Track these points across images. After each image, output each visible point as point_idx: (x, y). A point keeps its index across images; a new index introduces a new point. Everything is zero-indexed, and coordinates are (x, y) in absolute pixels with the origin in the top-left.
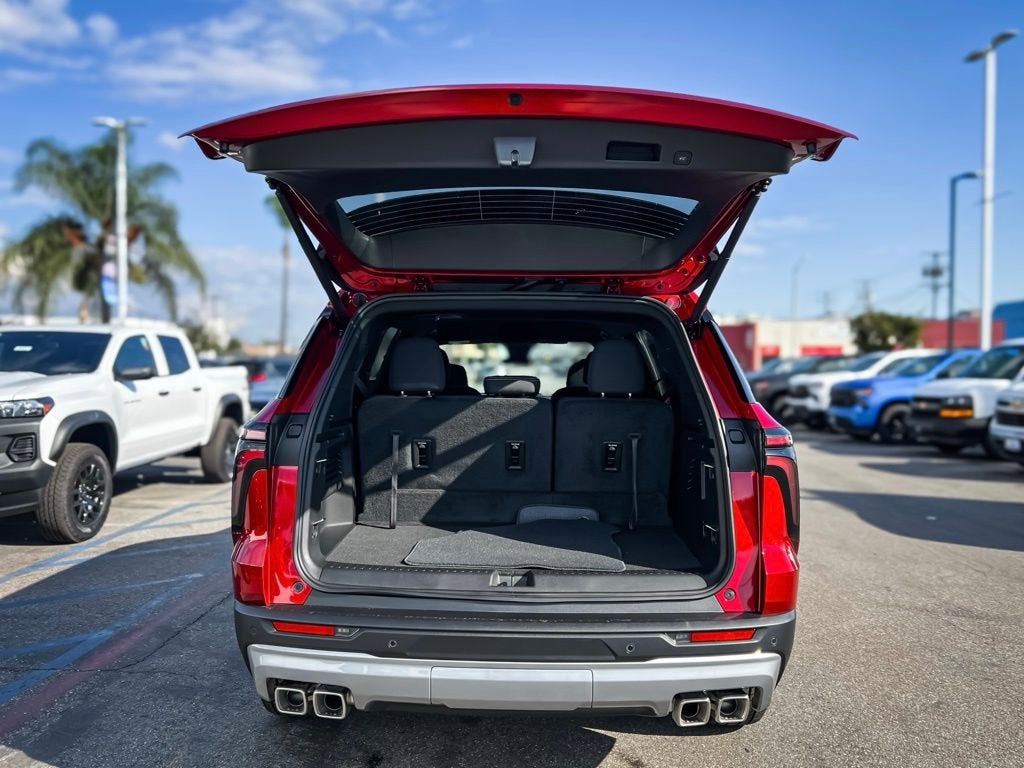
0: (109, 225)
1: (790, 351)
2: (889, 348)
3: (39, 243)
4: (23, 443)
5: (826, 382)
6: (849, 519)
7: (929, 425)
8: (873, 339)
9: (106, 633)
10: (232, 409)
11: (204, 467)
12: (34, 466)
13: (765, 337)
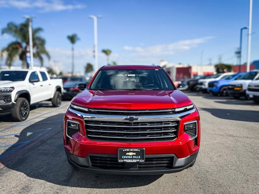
0: (28, 43)
1: (201, 73)
2: (224, 72)
3: (10, 48)
4: (7, 98)
5: (207, 81)
7: (232, 91)
8: (221, 70)
9: (29, 142)
10: (59, 89)
11: (52, 103)
12: (10, 103)
13: (194, 70)
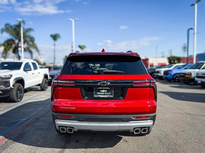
0: (20, 40)
1: (156, 64)
2: (175, 63)
3: (6, 44)
4: (7, 83)
5: (163, 70)
6: (167, 97)
7: (183, 78)
8: (172, 62)
9: (25, 119)
10: (46, 76)
11: (41, 88)
12: (9, 88)
13: (150, 61)
